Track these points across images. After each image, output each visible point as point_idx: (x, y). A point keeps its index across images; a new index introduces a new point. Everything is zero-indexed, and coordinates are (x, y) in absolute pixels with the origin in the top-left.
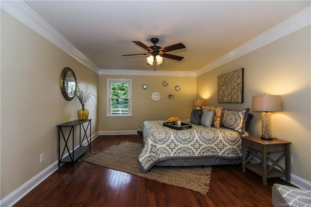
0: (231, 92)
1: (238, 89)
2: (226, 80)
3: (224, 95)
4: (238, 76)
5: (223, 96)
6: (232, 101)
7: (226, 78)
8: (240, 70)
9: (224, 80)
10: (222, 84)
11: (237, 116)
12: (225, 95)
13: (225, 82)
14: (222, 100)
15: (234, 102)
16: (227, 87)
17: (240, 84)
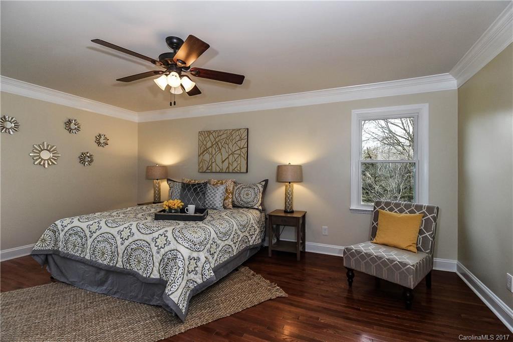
0: (228, 158)
1: (240, 155)
2: (217, 140)
3: (213, 161)
4: (241, 137)
5: (212, 163)
6: (229, 170)
7: (218, 136)
8: (244, 130)
9: (213, 139)
10: (209, 144)
11: (256, 190)
12: (215, 161)
13: (216, 142)
14: (210, 168)
15: (234, 171)
16: (220, 150)
17: (243, 148)
